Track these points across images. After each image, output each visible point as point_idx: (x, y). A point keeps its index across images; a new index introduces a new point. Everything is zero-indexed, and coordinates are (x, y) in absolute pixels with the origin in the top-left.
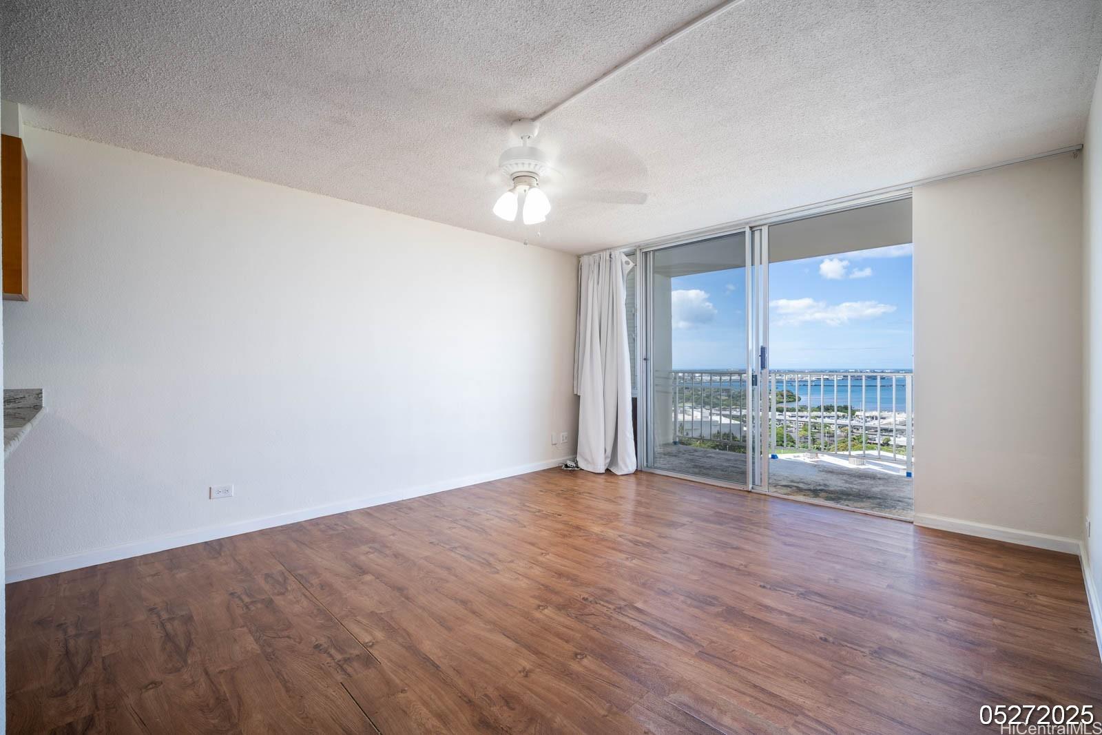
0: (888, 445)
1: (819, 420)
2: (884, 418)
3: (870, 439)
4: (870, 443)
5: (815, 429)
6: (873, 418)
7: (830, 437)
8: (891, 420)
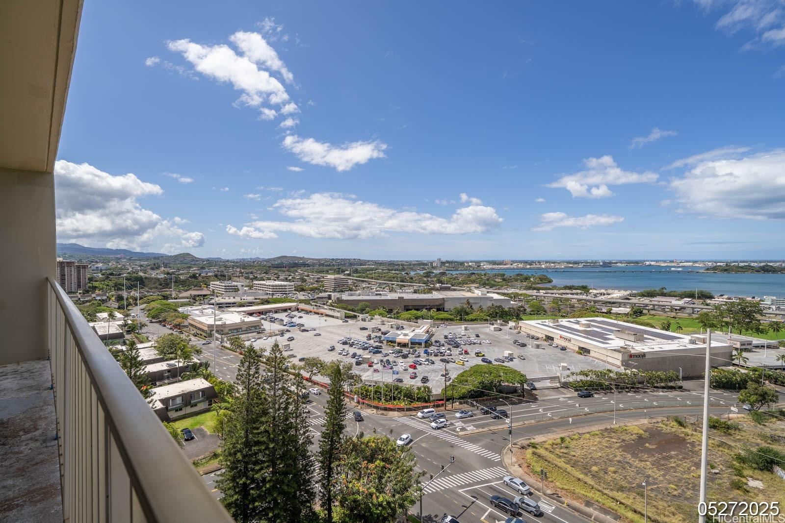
0: (611, 313)
1: (564, 296)
2: (609, 294)
3: (598, 309)
4: (598, 312)
5: (561, 302)
6: (601, 294)
7: (571, 307)
8: (614, 296)
